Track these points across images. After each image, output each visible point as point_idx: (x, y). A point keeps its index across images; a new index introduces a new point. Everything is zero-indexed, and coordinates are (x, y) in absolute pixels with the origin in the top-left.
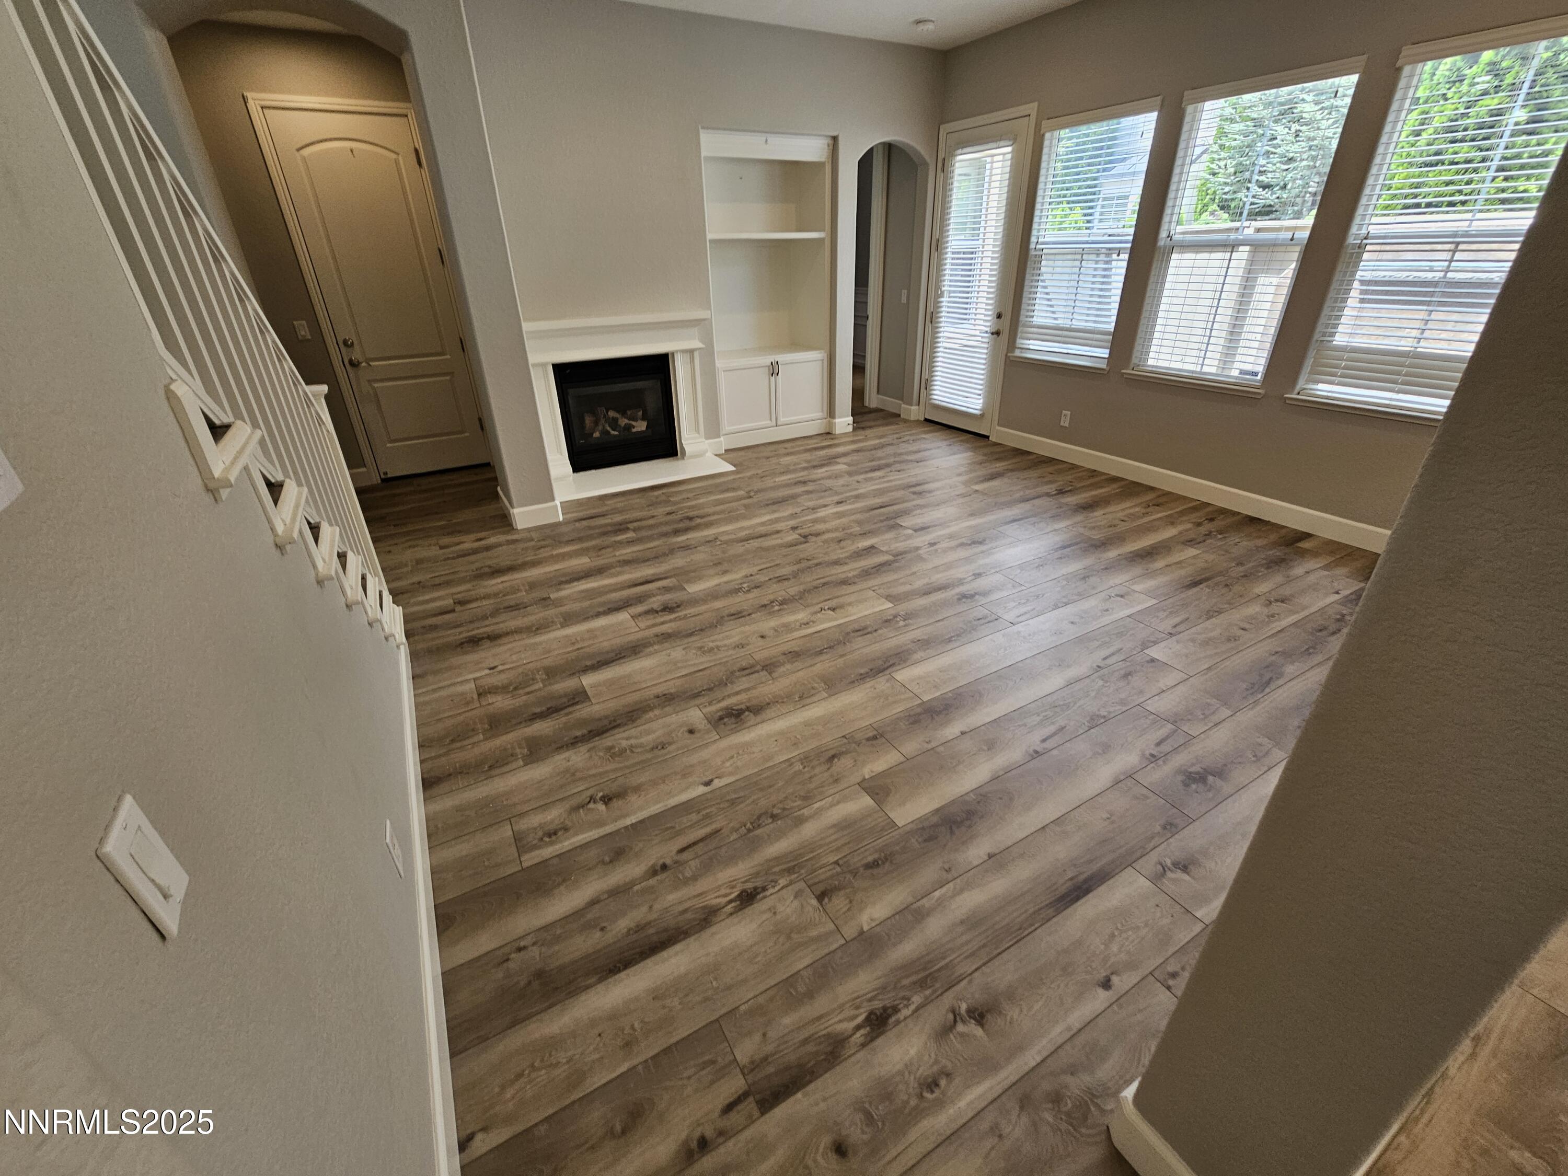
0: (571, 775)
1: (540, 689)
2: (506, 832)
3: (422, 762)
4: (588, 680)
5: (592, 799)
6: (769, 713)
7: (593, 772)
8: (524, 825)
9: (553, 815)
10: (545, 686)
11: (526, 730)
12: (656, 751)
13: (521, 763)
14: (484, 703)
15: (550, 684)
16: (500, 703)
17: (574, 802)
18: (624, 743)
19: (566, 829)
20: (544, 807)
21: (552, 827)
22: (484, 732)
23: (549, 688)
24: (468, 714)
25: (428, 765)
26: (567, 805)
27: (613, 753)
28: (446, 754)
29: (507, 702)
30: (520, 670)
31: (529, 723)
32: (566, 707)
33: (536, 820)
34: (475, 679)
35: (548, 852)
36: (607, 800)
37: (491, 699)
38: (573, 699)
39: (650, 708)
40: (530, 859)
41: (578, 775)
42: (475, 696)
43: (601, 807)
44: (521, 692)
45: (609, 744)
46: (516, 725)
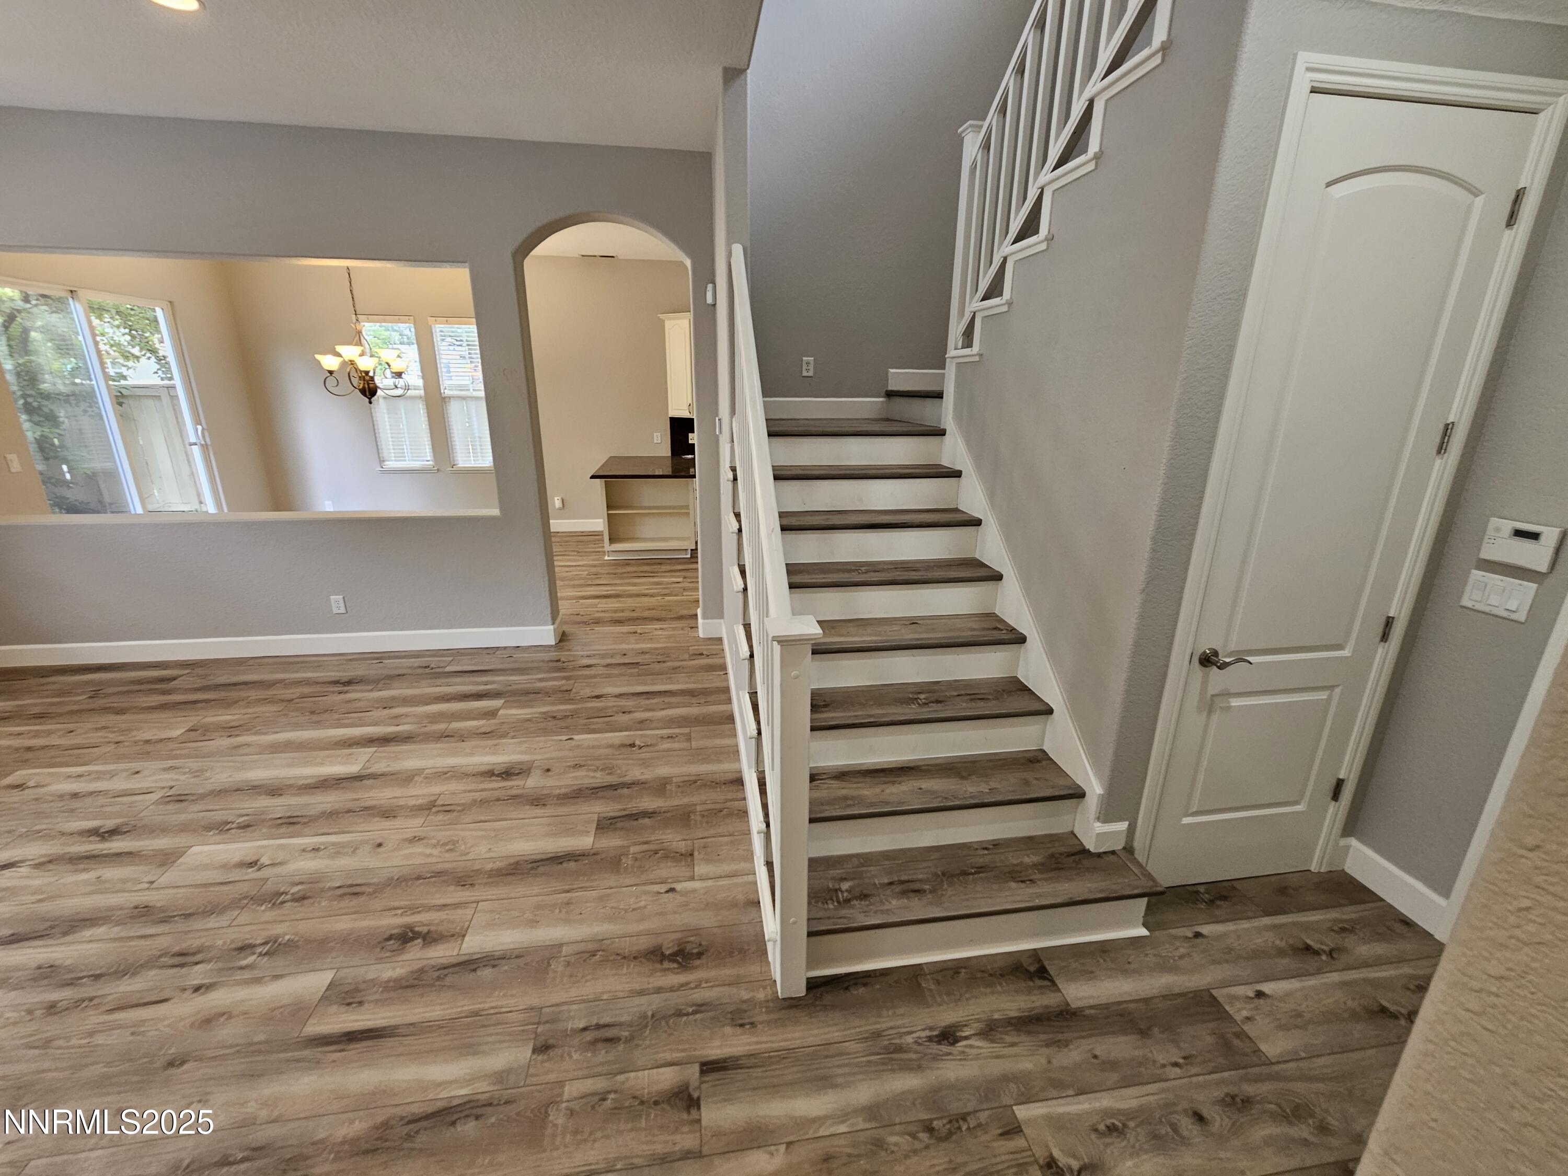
0: (645, 764)
1: (635, 844)
2: (694, 744)
3: (744, 799)
4: (586, 842)
5: (640, 748)
6: (483, 768)
7: (631, 762)
8: (685, 745)
9: (666, 745)
10: (629, 847)
11: (662, 805)
12: (583, 763)
13: (674, 780)
14: (689, 842)
15: (622, 847)
16: (674, 839)
17: (652, 749)
18: (598, 774)
19: (662, 737)
20: (668, 750)
21: (669, 740)
22: (694, 812)
23: (625, 843)
24: (705, 834)
25: (739, 795)
26: (656, 748)
27: (609, 770)
28: (727, 800)
29: (670, 837)
30: (644, 878)
31: (658, 810)
32: (623, 816)
33: (676, 745)
34: (692, 878)
35: (677, 731)
36: (633, 745)
37: (682, 846)
38: (611, 824)
39: (559, 797)
40: (686, 730)
41: (641, 762)
42: (696, 854)
43: (637, 743)
44: (653, 847)
45: (609, 777)
46: (669, 811)
